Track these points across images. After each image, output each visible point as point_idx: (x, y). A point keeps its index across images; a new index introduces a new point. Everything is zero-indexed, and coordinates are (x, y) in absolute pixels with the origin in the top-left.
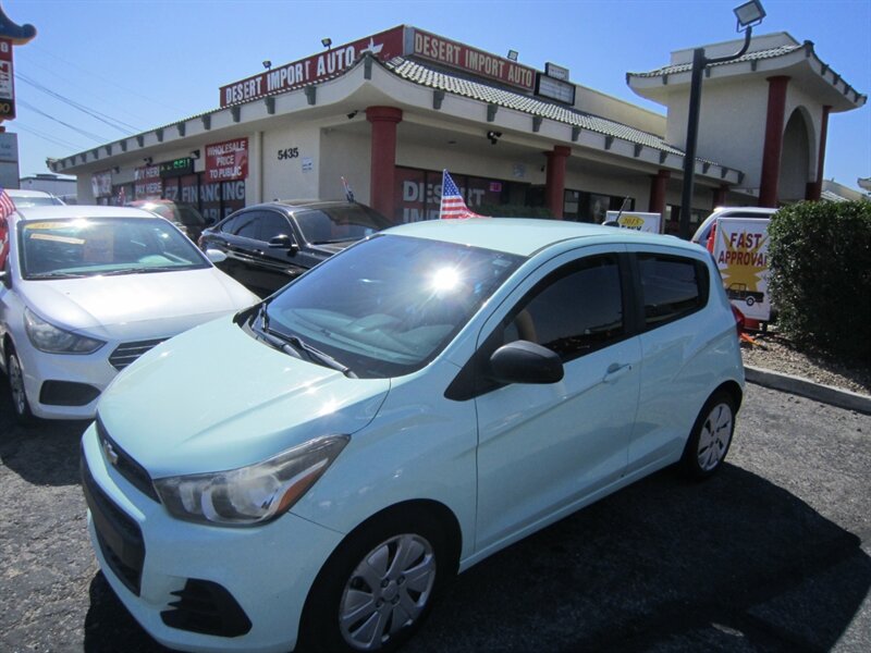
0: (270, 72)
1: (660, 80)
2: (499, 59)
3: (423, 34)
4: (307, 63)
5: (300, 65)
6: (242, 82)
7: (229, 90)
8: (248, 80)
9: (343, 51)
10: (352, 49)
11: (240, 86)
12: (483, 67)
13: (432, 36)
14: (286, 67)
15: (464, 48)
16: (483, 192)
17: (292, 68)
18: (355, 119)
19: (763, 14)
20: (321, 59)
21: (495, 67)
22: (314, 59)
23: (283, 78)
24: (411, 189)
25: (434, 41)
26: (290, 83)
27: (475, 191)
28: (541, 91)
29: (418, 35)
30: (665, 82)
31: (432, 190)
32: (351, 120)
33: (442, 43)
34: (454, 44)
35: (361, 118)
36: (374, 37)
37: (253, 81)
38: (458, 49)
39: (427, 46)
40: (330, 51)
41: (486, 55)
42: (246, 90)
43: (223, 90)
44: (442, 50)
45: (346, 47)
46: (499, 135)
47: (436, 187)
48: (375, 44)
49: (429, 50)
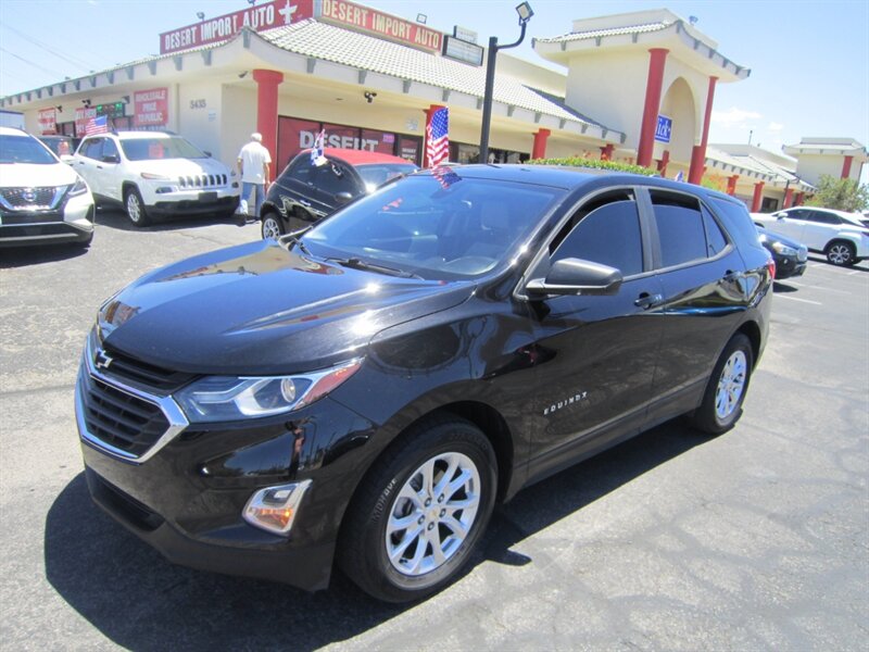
0: (204, 23)
1: (559, 46)
2: (406, 22)
4: (235, 17)
5: (228, 19)
6: (179, 30)
7: (167, 36)
8: (184, 29)
9: (264, 8)
10: (271, 7)
11: (178, 34)
12: (390, 29)
14: (217, 19)
15: (371, 12)
16: (376, 142)
17: (221, 20)
18: (245, 79)
20: (246, 14)
21: (402, 30)
22: (240, 14)
23: (214, 30)
24: (307, 138)
25: (342, 5)
26: (221, 35)
27: (369, 141)
28: (448, 52)
30: (564, 48)
31: (327, 139)
33: (350, 7)
34: (361, 8)
37: (188, 30)
38: (365, 12)
39: (334, 9)
40: (255, 8)
41: (393, 18)
42: (183, 38)
43: (163, 37)
44: (349, 14)
45: (266, 5)
46: (374, 95)
47: (332, 137)
48: (291, 5)
49: (337, 13)
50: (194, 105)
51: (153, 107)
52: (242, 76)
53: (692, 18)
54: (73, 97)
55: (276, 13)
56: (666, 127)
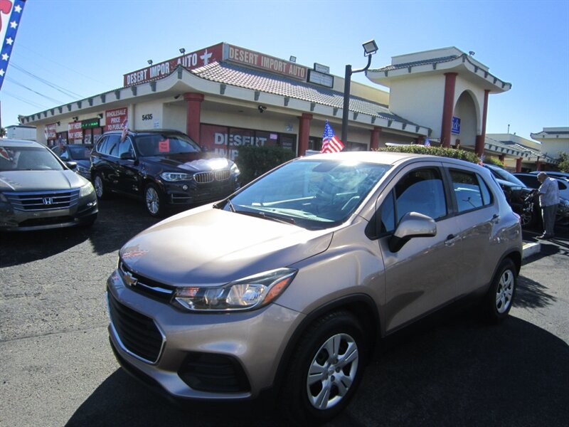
0: (152, 67)
1: (384, 73)
2: (283, 61)
3: (234, 47)
4: (172, 62)
5: (168, 63)
6: (136, 72)
7: (129, 76)
8: (139, 71)
9: (191, 56)
10: (196, 55)
11: (135, 74)
12: (273, 66)
13: (240, 49)
14: (160, 64)
15: (260, 55)
16: (266, 139)
17: (163, 64)
18: (179, 99)
19: (377, 49)
20: (179, 60)
21: (280, 66)
22: (175, 60)
23: (159, 70)
24: (219, 138)
25: (241, 51)
26: (163, 73)
27: (260, 139)
28: (311, 80)
29: (231, 48)
30: (386, 74)
31: (233, 138)
32: (176, 100)
33: (246, 53)
34: (254, 53)
35: (181, 99)
36: (208, 48)
37: (142, 72)
38: (256, 56)
39: (236, 54)
40: (184, 56)
41: (274, 59)
42: (139, 77)
43: (125, 76)
44: (246, 57)
45: (192, 54)
46: (265, 107)
47: (236, 137)
48: (208, 53)
49: (238, 57)
50: (145, 118)
51: (118, 120)
52: (176, 98)
53: (471, 53)
54: (66, 116)
55: (199, 58)
56: (456, 124)
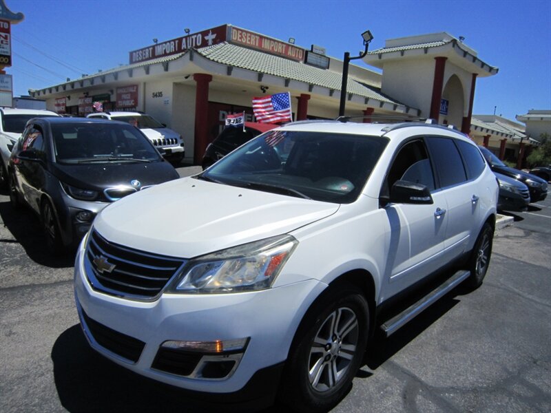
0: (157, 45)
1: (377, 56)
2: (283, 43)
3: (237, 30)
4: (177, 42)
5: (173, 43)
6: (142, 50)
7: (134, 54)
8: (145, 49)
9: (195, 36)
10: (200, 35)
11: (141, 52)
12: (273, 48)
13: (242, 31)
14: (166, 43)
15: (261, 37)
17: (168, 44)
19: (372, 38)
20: (184, 40)
21: (280, 48)
22: (180, 40)
23: (164, 49)
24: (224, 115)
25: (244, 33)
26: (168, 52)
28: (308, 61)
29: (234, 31)
30: (380, 58)
32: (187, 80)
33: (248, 35)
34: (255, 35)
36: (212, 30)
37: (147, 50)
38: (258, 38)
39: (239, 36)
40: (189, 36)
41: (274, 41)
42: (144, 54)
43: (131, 54)
44: (248, 38)
45: (197, 34)
46: (267, 88)
48: (212, 34)
49: (241, 38)
50: (155, 95)
51: (128, 96)
52: (186, 78)
53: (461, 38)
54: (78, 91)
55: (203, 39)
56: (445, 105)
